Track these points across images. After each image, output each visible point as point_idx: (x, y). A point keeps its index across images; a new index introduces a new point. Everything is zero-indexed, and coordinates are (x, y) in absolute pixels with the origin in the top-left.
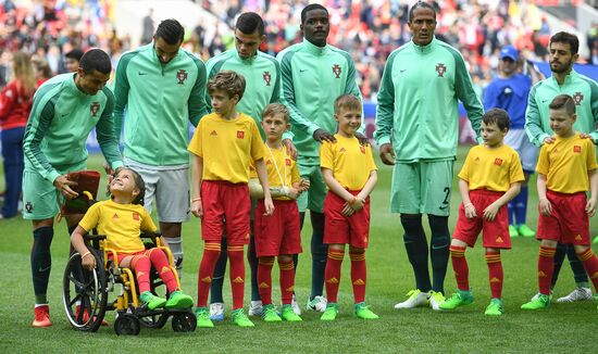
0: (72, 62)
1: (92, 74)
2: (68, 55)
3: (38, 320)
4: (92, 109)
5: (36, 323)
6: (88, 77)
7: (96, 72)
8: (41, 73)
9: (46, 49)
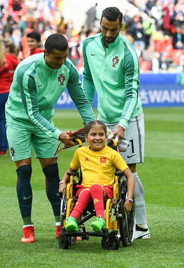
0: (32, 41)
1: (53, 52)
2: (29, 36)
3: (26, 237)
4: (59, 80)
5: (24, 240)
6: (51, 55)
7: (56, 51)
8: (8, 49)
9: (11, 32)
